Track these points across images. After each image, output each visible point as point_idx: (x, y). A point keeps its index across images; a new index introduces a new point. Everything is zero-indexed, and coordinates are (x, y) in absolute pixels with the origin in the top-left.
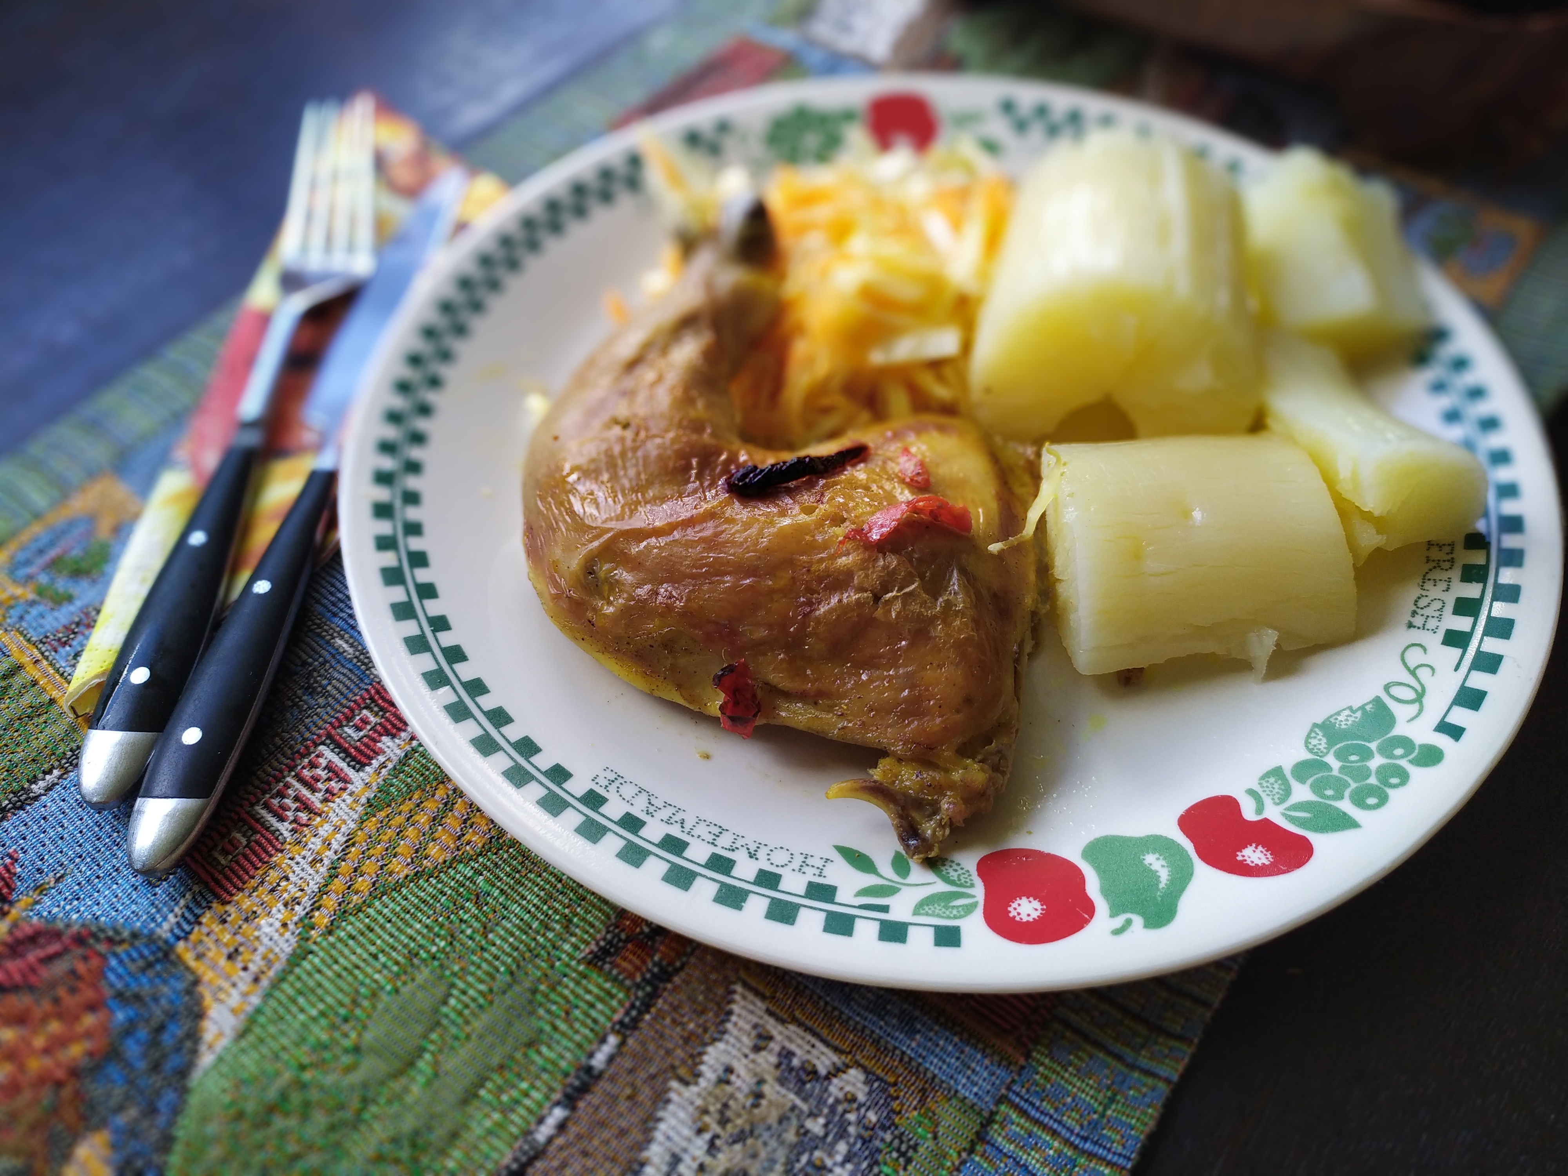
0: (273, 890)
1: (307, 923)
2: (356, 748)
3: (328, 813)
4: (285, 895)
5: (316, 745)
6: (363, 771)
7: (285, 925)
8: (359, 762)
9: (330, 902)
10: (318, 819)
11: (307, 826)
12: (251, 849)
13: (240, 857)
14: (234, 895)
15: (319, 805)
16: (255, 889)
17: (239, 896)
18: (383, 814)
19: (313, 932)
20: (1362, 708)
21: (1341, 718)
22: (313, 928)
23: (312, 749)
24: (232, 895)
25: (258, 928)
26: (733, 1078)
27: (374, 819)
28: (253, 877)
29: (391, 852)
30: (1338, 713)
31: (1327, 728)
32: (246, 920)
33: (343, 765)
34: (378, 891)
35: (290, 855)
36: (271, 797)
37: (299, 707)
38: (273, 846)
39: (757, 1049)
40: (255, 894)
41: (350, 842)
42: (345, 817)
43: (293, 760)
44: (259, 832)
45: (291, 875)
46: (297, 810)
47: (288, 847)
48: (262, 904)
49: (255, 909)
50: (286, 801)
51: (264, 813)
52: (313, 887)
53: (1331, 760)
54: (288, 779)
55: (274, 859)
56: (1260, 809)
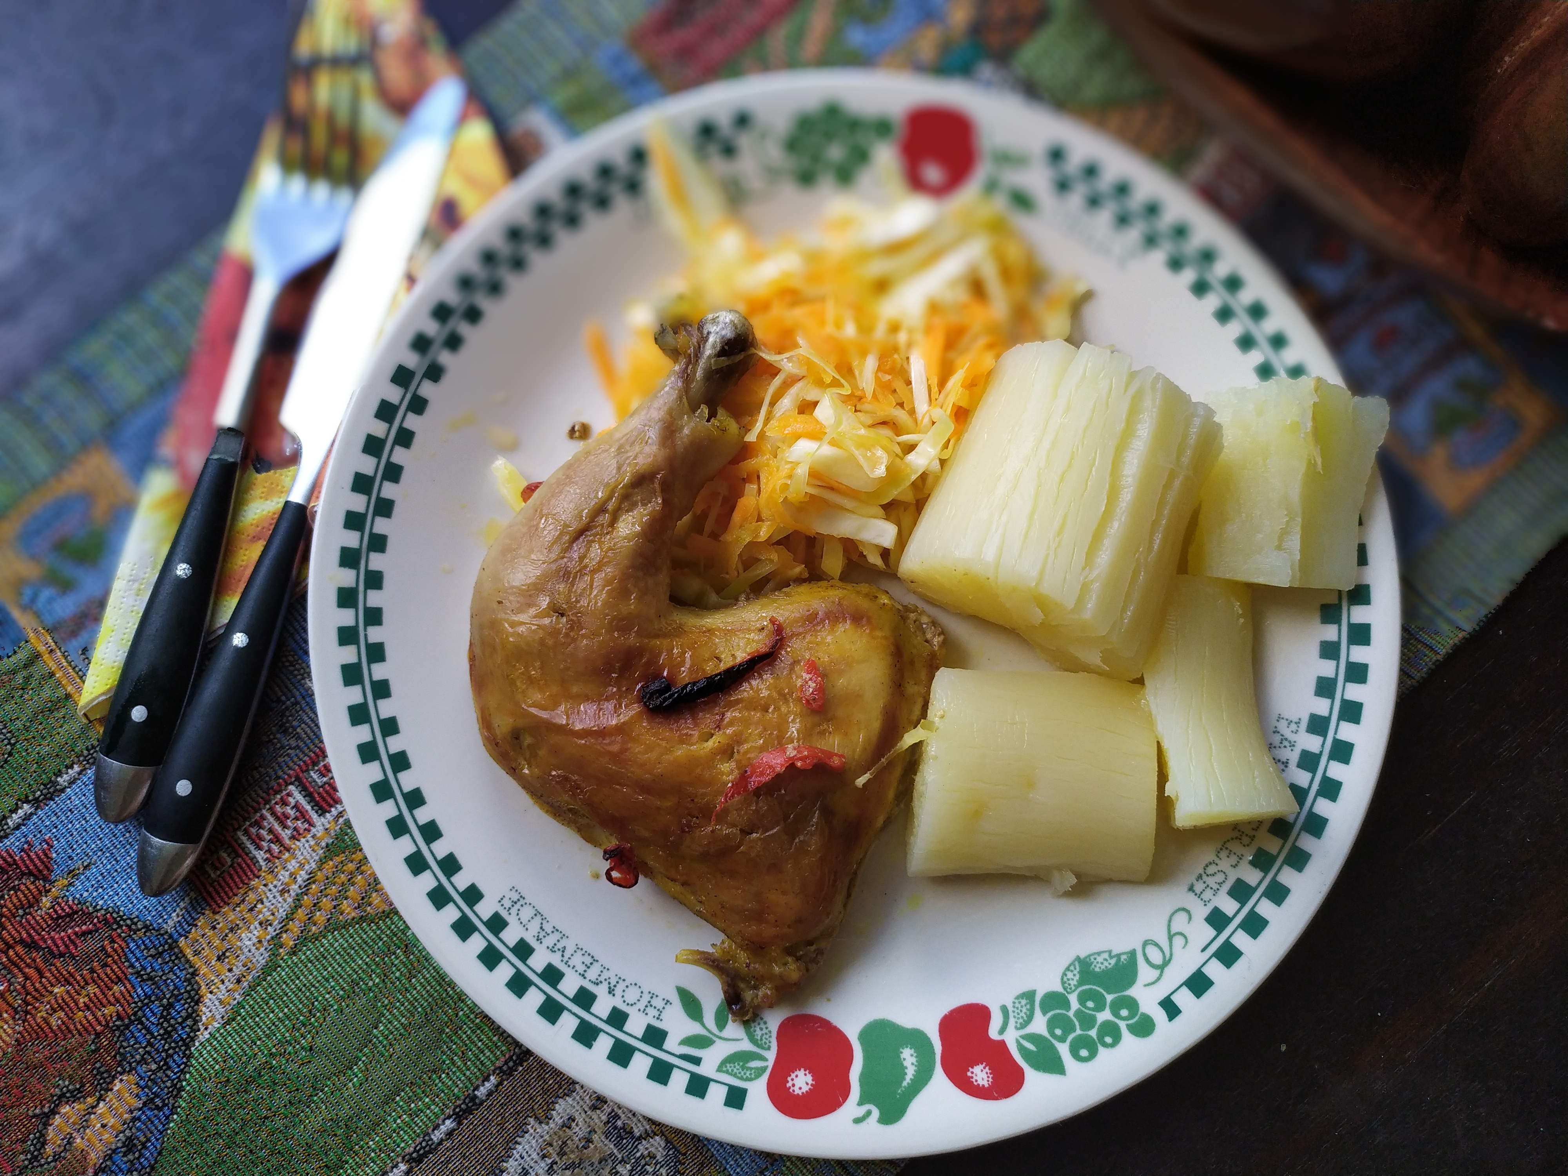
0: (251, 910)
1: (276, 942)
2: (319, 794)
3: (295, 850)
4: (261, 916)
5: (287, 784)
6: (324, 817)
7: (260, 942)
8: (321, 808)
9: (295, 927)
10: (287, 854)
11: (278, 858)
12: (235, 870)
13: (226, 875)
14: (222, 907)
15: (287, 842)
16: (238, 905)
17: (226, 909)
18: (338, 859)
19: (281, 950)
20: (1118, 956)
21: (1100, 959)
22: (281, 947)
23: (283, 787)
24: (220, 907)
25: (240, 939)
26: (574, 1125)
27: (331, 863)
28: (236, 895)
29: (343, 894)
30: (1099, 954)
31: (1084, 965)
32: (231, 930)
33: (308, 807)
34: (333, 926)
35: (264, 882)
36: (250, 826)
37: (274, 744)
38: (252, 871)
39: (594, 1108)
40: (238, 909)
41: (311, 879)
42: (308, 857)
43: (268, 794)
44: (240, 856)
45: (265, 900)
46: (271, 841)
47: (263, 874)
48: (243, 919)
49: (238, 922)
50: (262, 831)
51: (244, 839)
52: (282, 913)
53: (1073, 999)
54: (264, 812)
55: (253, 883)
56: (1002, 1031)
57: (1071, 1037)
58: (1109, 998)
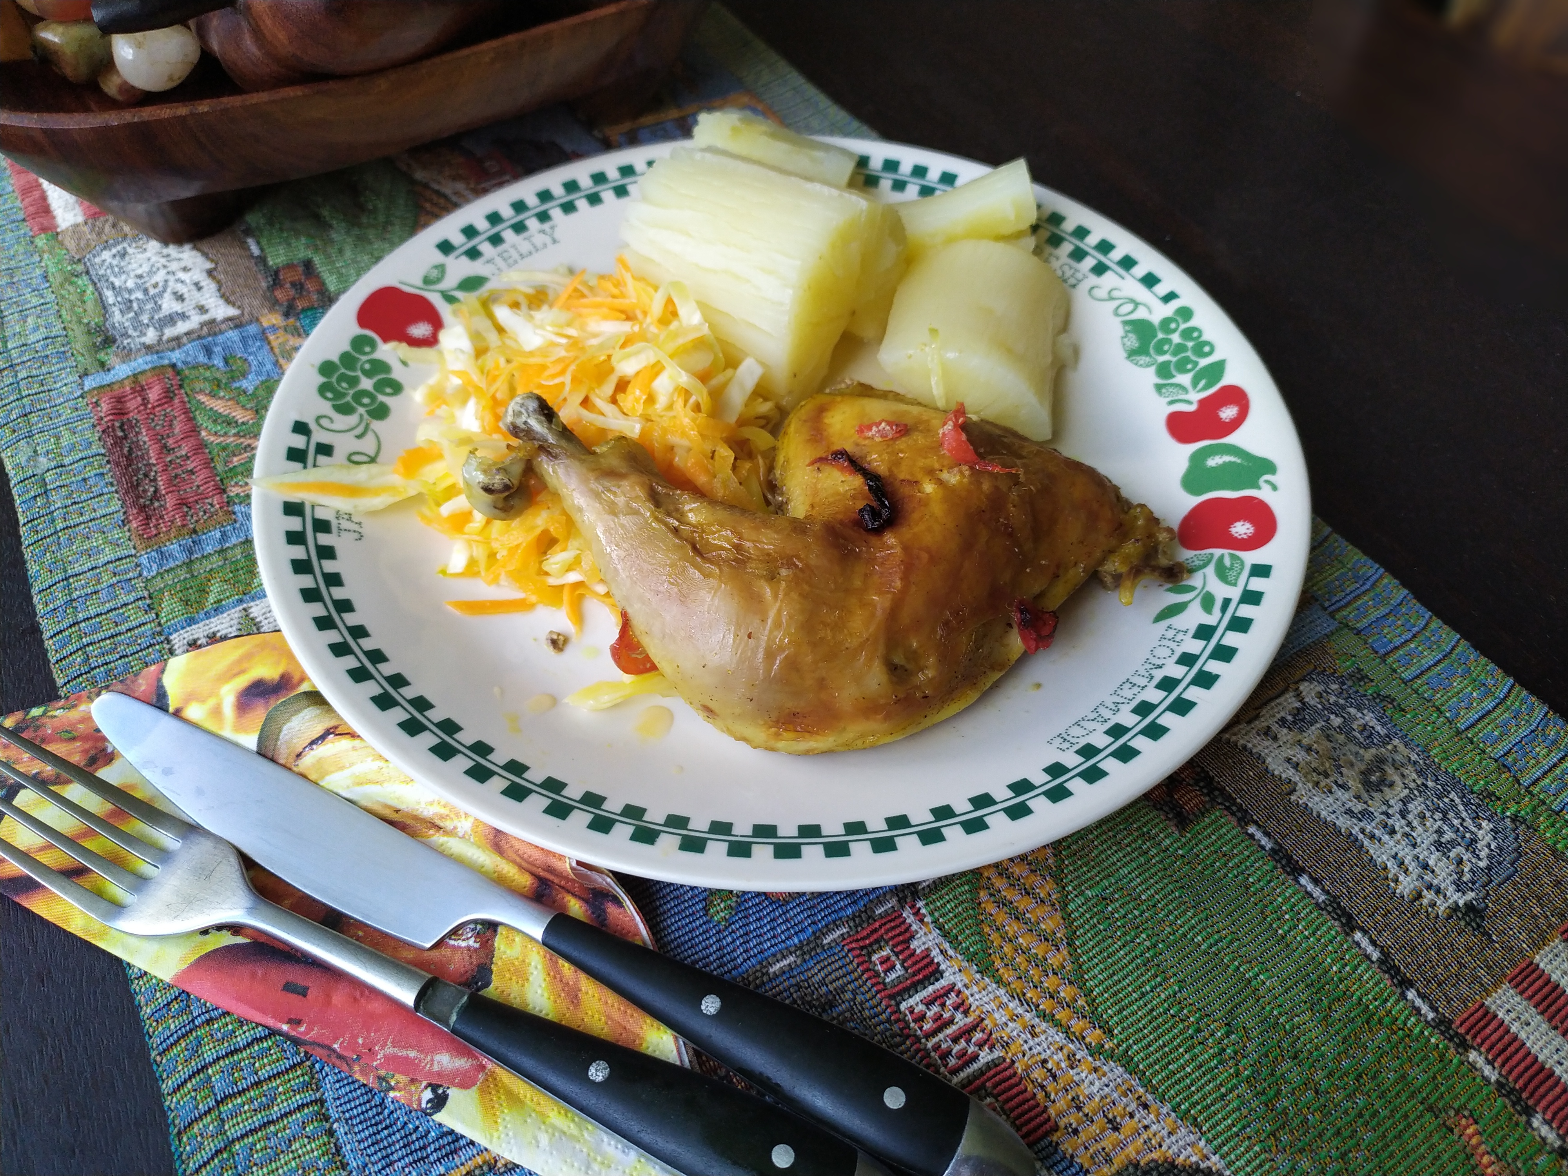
0: (1054, 1077)
1: (1096, 1051)
2: (914, 974)
3: (982, 1012)
4: (1063, 1065)
5: (898, 1011)
6: (944, 972)
7: (1096, 1070)
8: (933, 974)
10: (986, 1022)
11: (991, 1034)
12: (1000, 1094)
13: (1006, 1107)
14: (1049, 1117)
15: (968, 1020)
16: (1047, 1095)
17: (1052, 1112)
18: (998, 963)
19: (1106, 1046)
20: (1127, 332)
21: (1129, 343)
22: (1103, 1046)
23: (901, 1016)
25: (1090, 1097)
27: (1001, 971)
28: (1035, 1095)
29: (1039, 963)
30: (1124, 344)
31: (1132, 354)
32: (1079, 1108)
33: (931, 989)
35: (1020, 1055)
36: (946, 1066)
38: (1005, 1069)
40: (1052, 1097)
41: (1019, 997)
42: (991, 996)
43: (908, 1036)
44: (984, 1083)
46: (968, 1041)
47: (1010, 1055)
50: (954, 1051)
55: (1020, 1071)
56: (1189, 402)
57: (1194, 358)
58: (1160, 335)
